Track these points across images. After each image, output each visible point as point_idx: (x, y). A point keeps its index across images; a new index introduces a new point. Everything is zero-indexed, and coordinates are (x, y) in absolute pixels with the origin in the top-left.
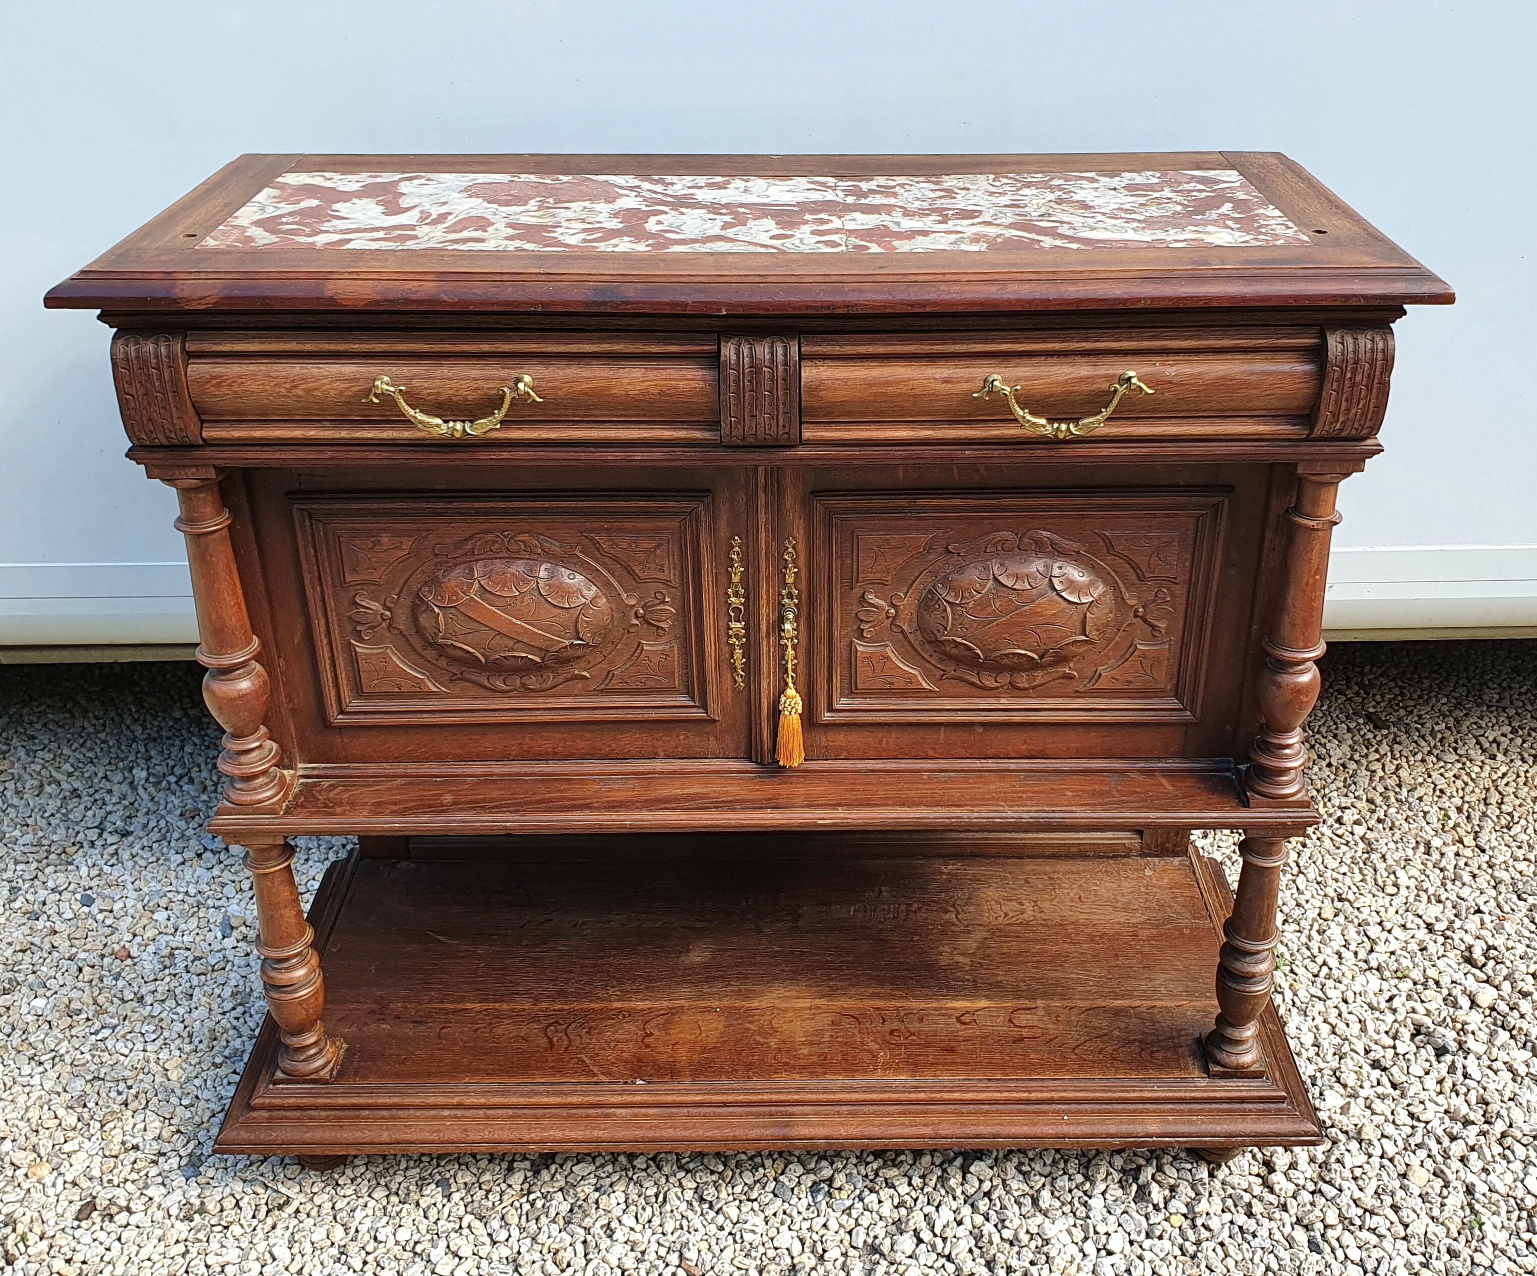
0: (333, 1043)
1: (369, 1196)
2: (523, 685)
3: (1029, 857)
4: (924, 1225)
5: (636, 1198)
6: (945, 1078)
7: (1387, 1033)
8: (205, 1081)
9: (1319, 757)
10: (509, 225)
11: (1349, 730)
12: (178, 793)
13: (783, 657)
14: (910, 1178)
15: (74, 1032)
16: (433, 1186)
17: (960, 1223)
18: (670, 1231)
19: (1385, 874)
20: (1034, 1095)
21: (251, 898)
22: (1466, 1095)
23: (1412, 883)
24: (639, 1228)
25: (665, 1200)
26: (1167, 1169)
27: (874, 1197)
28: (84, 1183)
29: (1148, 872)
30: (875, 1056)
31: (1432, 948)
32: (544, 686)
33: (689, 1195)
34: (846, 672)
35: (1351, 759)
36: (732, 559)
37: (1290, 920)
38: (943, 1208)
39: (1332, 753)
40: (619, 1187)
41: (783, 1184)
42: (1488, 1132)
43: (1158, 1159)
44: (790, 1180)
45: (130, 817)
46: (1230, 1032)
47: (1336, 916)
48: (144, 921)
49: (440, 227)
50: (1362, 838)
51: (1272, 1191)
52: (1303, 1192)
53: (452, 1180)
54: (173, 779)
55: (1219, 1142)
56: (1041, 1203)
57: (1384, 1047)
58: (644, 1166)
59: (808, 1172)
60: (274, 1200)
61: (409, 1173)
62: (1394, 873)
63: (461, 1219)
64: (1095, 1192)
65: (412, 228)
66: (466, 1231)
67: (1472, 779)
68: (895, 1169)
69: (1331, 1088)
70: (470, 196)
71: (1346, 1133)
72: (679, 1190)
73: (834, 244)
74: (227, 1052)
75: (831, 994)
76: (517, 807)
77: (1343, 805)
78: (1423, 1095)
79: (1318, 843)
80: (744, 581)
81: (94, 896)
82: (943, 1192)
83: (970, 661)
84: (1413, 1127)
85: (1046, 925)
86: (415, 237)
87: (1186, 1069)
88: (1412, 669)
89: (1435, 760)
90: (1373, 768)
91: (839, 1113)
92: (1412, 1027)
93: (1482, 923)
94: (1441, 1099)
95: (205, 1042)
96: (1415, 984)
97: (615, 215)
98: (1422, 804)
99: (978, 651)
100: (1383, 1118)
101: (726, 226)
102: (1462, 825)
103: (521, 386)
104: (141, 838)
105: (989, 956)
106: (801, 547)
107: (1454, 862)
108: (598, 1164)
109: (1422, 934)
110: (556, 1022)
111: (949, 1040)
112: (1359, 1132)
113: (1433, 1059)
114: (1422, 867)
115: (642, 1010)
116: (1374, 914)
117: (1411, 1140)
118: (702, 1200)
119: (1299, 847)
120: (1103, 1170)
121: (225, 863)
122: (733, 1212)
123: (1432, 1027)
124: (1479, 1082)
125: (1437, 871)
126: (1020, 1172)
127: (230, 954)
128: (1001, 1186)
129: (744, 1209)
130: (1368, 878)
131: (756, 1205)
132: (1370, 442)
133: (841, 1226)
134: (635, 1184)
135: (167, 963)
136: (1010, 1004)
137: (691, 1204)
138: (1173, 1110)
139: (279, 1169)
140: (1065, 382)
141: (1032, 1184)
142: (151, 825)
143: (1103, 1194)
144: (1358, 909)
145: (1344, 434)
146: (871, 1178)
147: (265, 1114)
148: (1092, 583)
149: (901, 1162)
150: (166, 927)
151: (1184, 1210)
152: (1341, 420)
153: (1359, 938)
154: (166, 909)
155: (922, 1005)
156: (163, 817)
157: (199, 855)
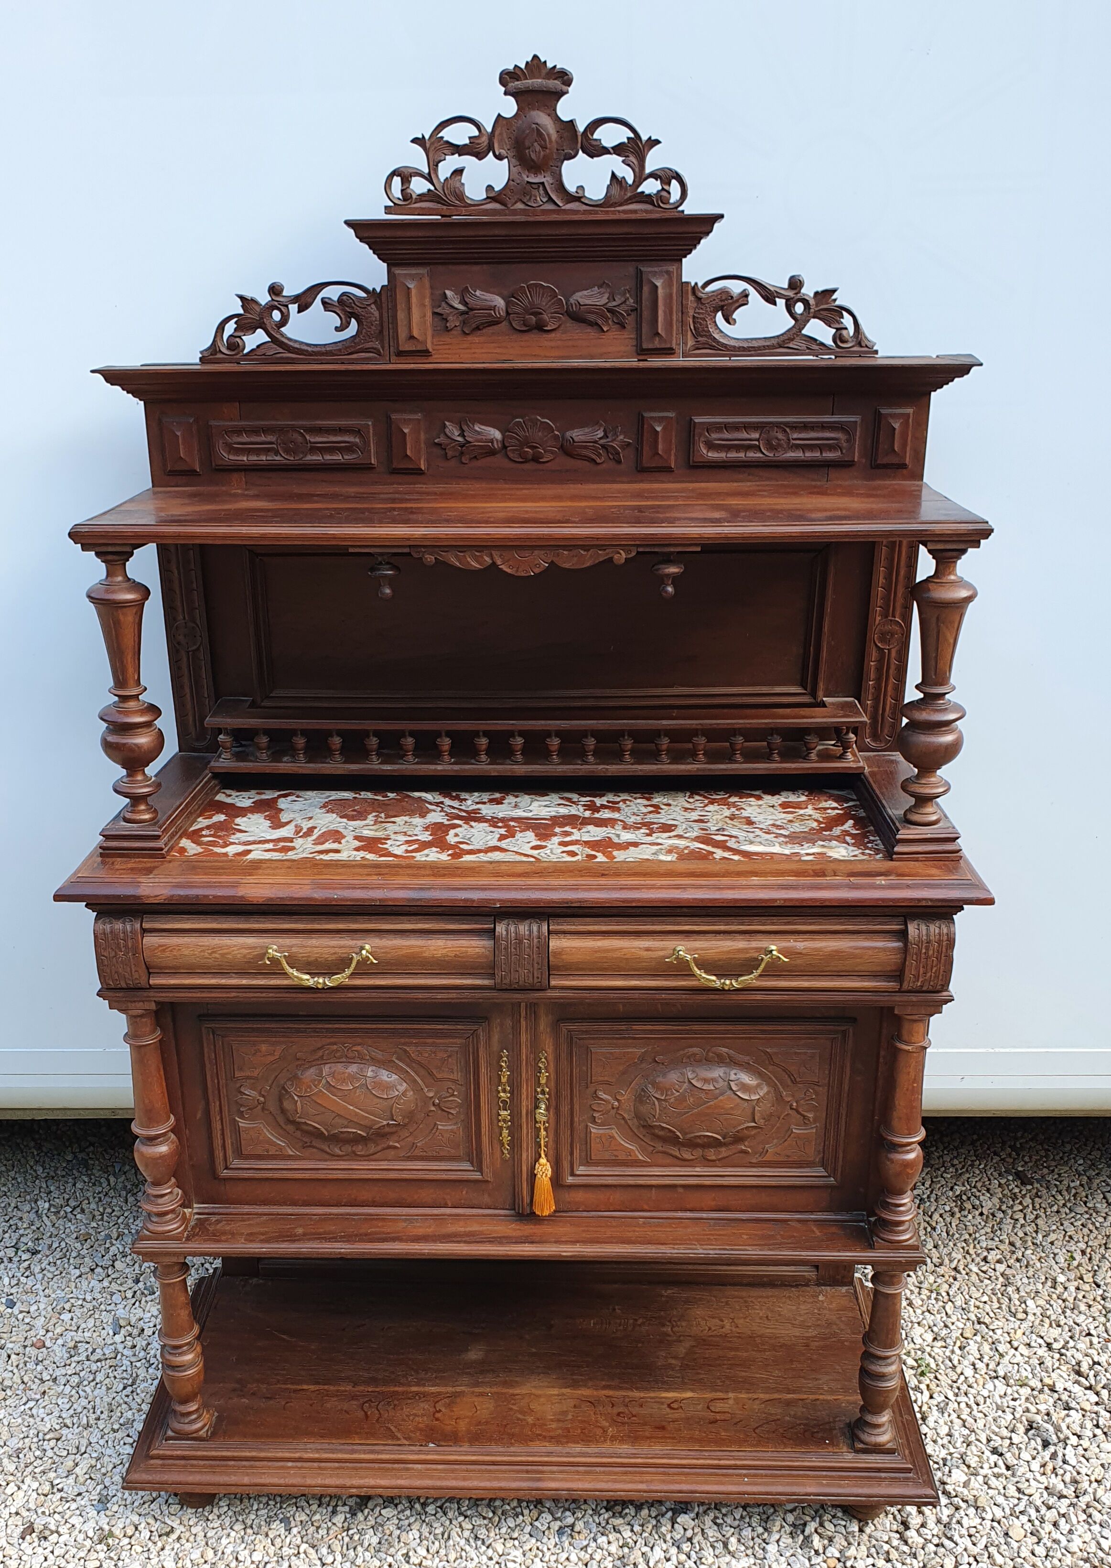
0: (208, 1411)
1: (231, 1528)
2: (354, 1152)
3: (731, 1285)
4: (641, 1560)
5: (428, 1535)
6: (657, 1449)
7: (1007, 1428)
8: (107, 1442)
9: (974, 1207)
10: (356, 838)
11: (1000, 1185)
12: (73, 1221)
13: (538, 1136)
14: (633, 1526)
15: (8, 1403)
16: (278, 1522)
17: (668, 1560)
18: (452, 1560)
19: (1018, 1303)
20: (722, 1462)
21: (134, 1304)
22: (1063, 1475)
23: (1039, 1311)
24: (430, 1556)
25: (449, 1538)
26: (827, 1524)
27: (604, 1539)
28: (25, 1513)
29: (821, 1298)
30: (605, 1431)
31: (1048, 1362)
32: (368, 1153)
33: (467, 1534)
34: (584, 1147)
35: (1000, 1209)
36: (502, 1066)
37: (939, 1338)
38: (656, 1548)
39: (984, 1204)
40: (416, 1526)
41: (537, 1527)
42: (1076, 1504)
43: (820, 1517)
44: (542, 1525)
45: (37, 1239)
46: (870, 1418)
47: (975, 1335)
48: (53, 1321)
49: (310, 839)
50: (1002, 1274)
51: (906, 1543)
52: (930, 1545)
53: (291, 1519)
54: (69, 1209)
55: (861, 1501)
56: (729, 1546)
57: (1002, 1438)
58: (434, 1512)
59: (555, 1519)
60: (162, 1529)
61: (259, 1513)
62: (1025, 1302)
63: (299, 1547)
64: (771, 1540)
65: (291, 840)
66: (302, 1556)
67: (1097, 1228)
68: (621, 1519)
69: (958, 1467)
70: (328, 812)
71: (966, 1501)
72: (459, 1530)
73: (573, 854)
74: (122, 1421)
75: (575, 1385)
76: (349, 1238)
77: (989, 1247)
78: (1029, 1475)
79: (967, 1277)
80: (510, 1082)
81: (15, 1300)
82: (656, 1537)
83: (672, 1140)
84: (1019, 1499)
85: (739, 1337)
86: (293, 848)
87: (838, 1445)
88: (1056, 1135)
89: (1068, 1211)
90: (1016, 1217)
91: (578, 1472)
92: (1026, 1423)
93: (1091, 1344)
94: (1043, 1479)
95: (106, 1413)
96: (1033, 1390)
97: (426, 829)
98: (1053, 1247)
99: (678, 1134)
100: (997, 1491)
101: (502, 838)
102: (1084, 1265)
103: (364, 952)
104: (47, 1256)
105: (695, 1359)
106: (551, 1058)
107: (1074, 1294)
108: (399, 1509)
109: (1042, 1352)
110: (370, 1400)
111: (661, 1421)
112: (976, 1501)
113: (1040, 1448)
114: (1048, 1298)
115: (433, 1393)
116: (1005, 1335)
117: (1016, 1508)
118: (476, 1538)
119: (951, 1280)
120: (778, 1524)
121: (113, 1276)
122: (500, 1548)
123: (1041, 1422)
124: (1074, 1467)
125: (1060, 1302)
126: (715, 1524)
127: (120, 1347)
128: (700, 1534)
129: (508, 1545)
130: (1004, 1306)
131: (516, 1543)
132: (945, 993)
133: (579, 1559)
134: (427, 1524)
135: (73, 1353)
136: (709, 1395)
137: (468, 1541)
138: (826, 1476)
139: (164, 1507)
140: (729, 952)
141: (724, 1533)
142: (54, 1246)
143: (778, 1541)
144: (993, 1330)
145: (924, 988)
146: (603, 1525)
147: (159, 1462)
148: (758, 1086)
149: (626, 1514)
150: (71, 1325)
151: (838, 1555)
152: (921, 980)
153: (992, 1354)
154: (70, 1311)
155: (642, 1395)
156: (63, 1239)
157: (92, 1270)
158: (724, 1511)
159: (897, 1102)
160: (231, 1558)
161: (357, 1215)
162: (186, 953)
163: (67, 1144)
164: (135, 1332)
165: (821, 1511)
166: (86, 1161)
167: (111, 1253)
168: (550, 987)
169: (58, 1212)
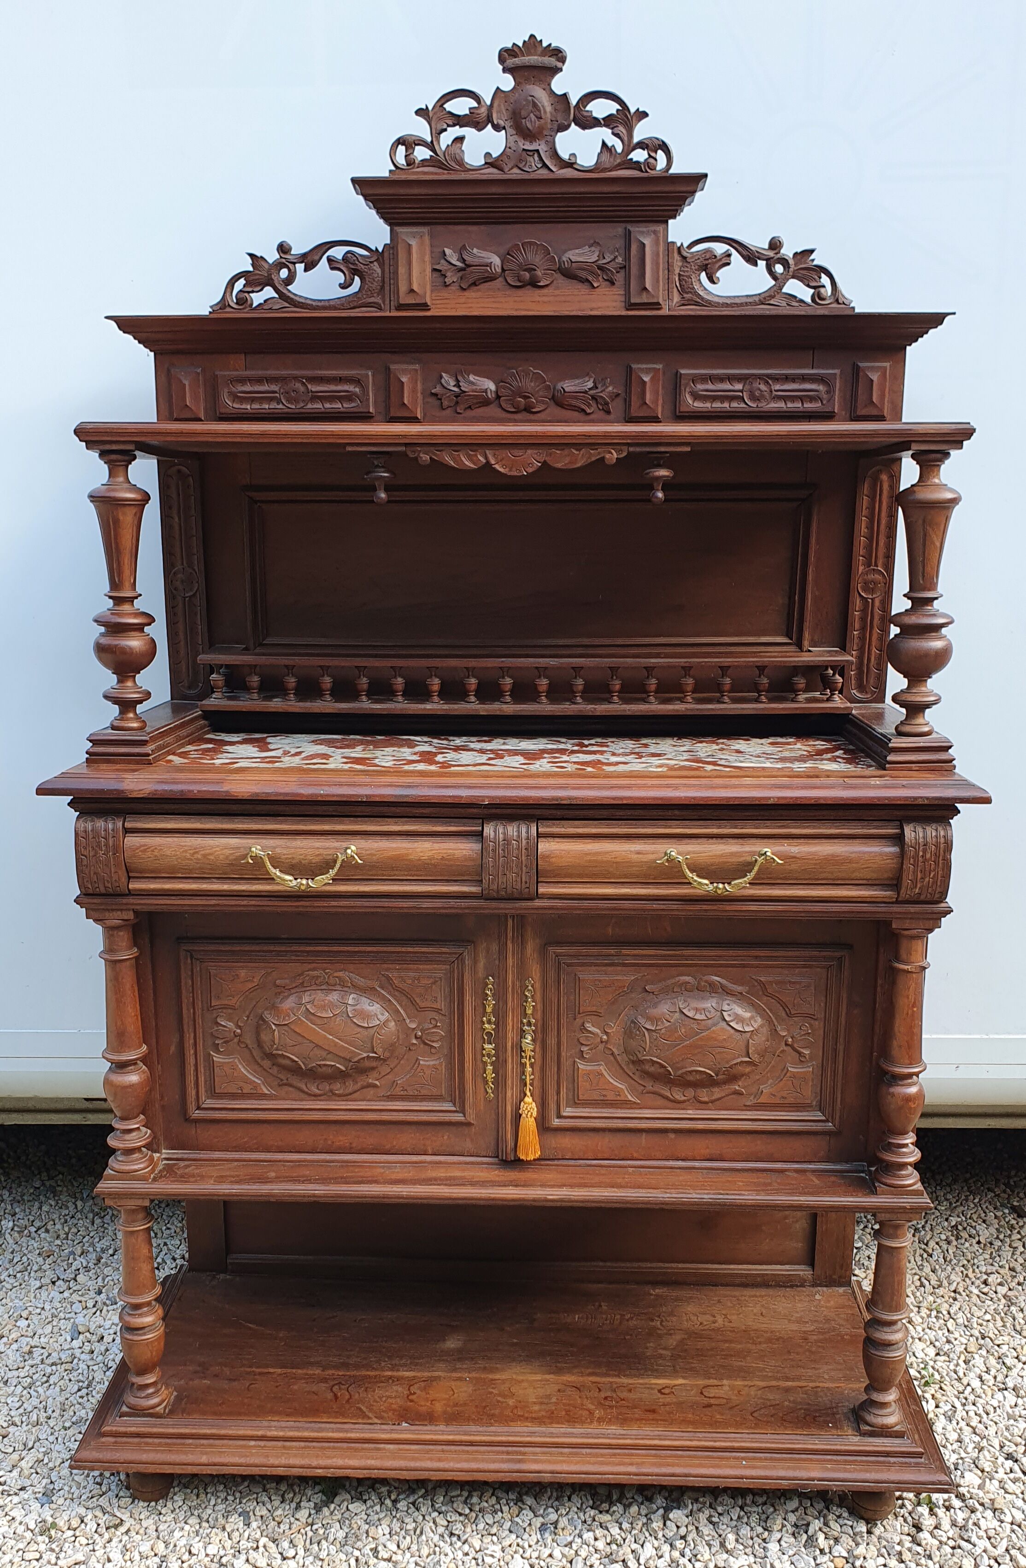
1: (185, 1522)
2: (331, 1091)
3: (722, 1285)
4: (631, 1556)
5: (398, 1530)
6: (648, 1430)
9: (970, 1236)
10: (344, 757)
11: (996, 1217)
12: (37, 1239)
13: (523, 1073)
14: (621, 1524)
17: (660, 1557)
18: (425, 1556)
20: (717, 1444)
21: (95, 1313)
24: (400, 1552)
25: (421, 1533)
26: (832, 1524)
27: (591, 1534)
29: (818, 1297)
30: (591, 1413)
32: (347, 1092)
33: (441, 1530)
34: (571, 1086)
35: (997, 1238)
36: (487, 995)
37: (942, 1353)
38: (648, 1545)
39: (980, 1233)
40: (385, 1522)
41: (517, 1523)
43: (824, 1517)
44: (523, 1521)
46: (876, 1397)
47: (980, 1349)
49: (297, 757)
50: (1005, 1296)
51: (919, 1545)
52: (945, 1547)
53: (251, 1513)
54: (33, 1229)
55: (869, 1486)
56: (727, 1544)
57: (1016, 1445)
58: (405, 1508)
59: (537, 1516)
60: (110, 1521)
61: (217, 1508)
63: (257, 1541)
64: (772, 1539)
65: (278, 758)
66: (261, 1549)
68: (608, 1516)
69: (970, 1471)
70: (317, 745)
71: (982, 1505)
72: (433, 1526)
73: (562, 768)
74: (74, 1419)
75: (559, 1371)
77: (989, 1271)
79: (967, 1299)
80: (495, 1012)
82: (647, 1534)
83: (664, 1078)
85: (734, 1331)
86: (280, 762)
87: (842, 1428)
90: (1014, 1245)
95: (58, 1412)
97: (414, 754)
99: (669, 1069)
101: (490, 759)
103: (349, 853)
105: (686, 1350)
106: (538, 986)
108: (368, 1505)
110: (340, 1383)
111: (652, 1405)
112: (993, 1504)
115: (407, 1378)
116: (1013, 1350)
118: (451, 1534)
119: (951, 1300)
120: (779, 1521)
121: (74, 1288)
122: (477, 1544)
126: (711, 1522)
127: (77, 1352)
128: (694, 1531)
129: (485, 1540)
130: (1008, 1325)
131: (495, 1538)
132: (942, 904)
133: (564, 1555)
134: (398, 1520)
136: (702, 1382)
137: (443, 1536)
138: (831, 1460)
139: (115, 1501)
140: (721, 856)
141: (721, 1532)
142: (15, 1261)
143: (779, 1541)
144: (998, 1346)
145: (922, 897)
146: (589, 1523)
147: (111, 1439)
148: (752, 1018)
149: (614, 1512)
150: (27, 1331)
151: (846, 1555)
152: (919, 886)
153: (999, 1366)
154: (27, 1319)
155: (631, 1381)
156: (25, 1255)
157: (54, 1283)
158: (720, 1509)
159: (896, 1029)
160: (183, 1550)
161: (333, 1161)
162: (168, 853)
163: (36, 1172)
164: (94, 1338)
165: (825, 1511)
166: (54, 1187)
167: (74, 1268)
168: (538, 896)
169: (23, 1232)
